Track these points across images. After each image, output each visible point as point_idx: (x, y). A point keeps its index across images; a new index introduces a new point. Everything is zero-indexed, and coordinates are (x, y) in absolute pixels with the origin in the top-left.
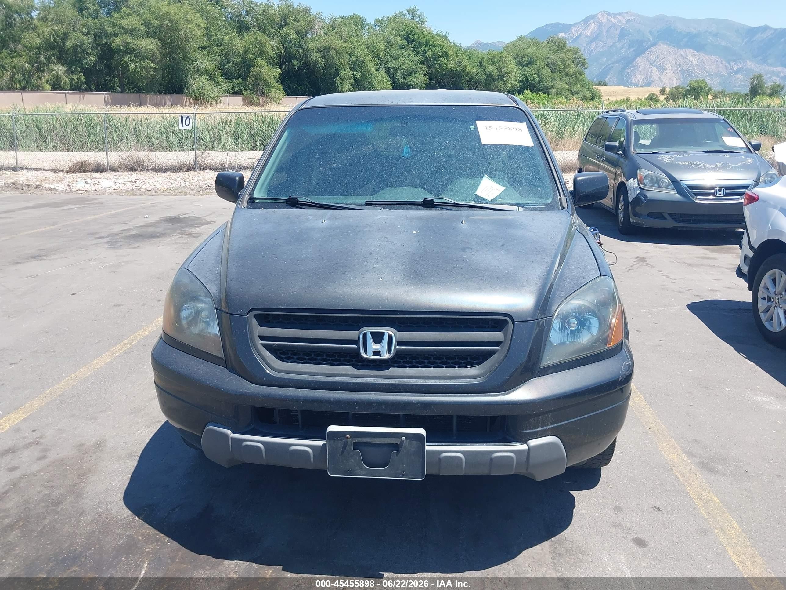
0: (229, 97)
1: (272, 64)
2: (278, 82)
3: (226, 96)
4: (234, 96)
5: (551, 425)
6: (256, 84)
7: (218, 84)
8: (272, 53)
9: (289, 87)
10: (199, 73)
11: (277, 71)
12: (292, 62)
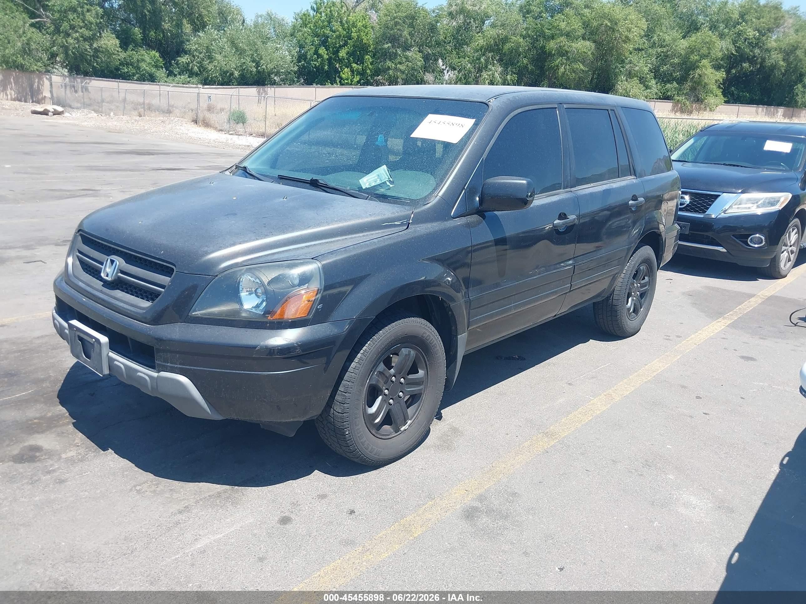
0: (656, 103)
1: (717, 67)
2: (719, 87)
3: (653, 101)
4: (663, 102)
5: (180, 364)
6: (693, 89)
7: (647, 87)
8: (720, 55)
9: (732, 94)
10: (630, 75)
11: (721, 75)
12: (741, 65)
